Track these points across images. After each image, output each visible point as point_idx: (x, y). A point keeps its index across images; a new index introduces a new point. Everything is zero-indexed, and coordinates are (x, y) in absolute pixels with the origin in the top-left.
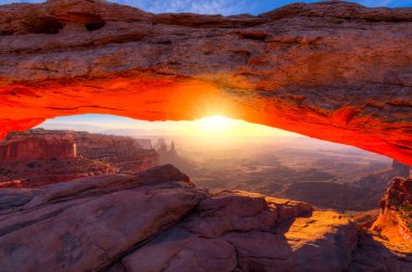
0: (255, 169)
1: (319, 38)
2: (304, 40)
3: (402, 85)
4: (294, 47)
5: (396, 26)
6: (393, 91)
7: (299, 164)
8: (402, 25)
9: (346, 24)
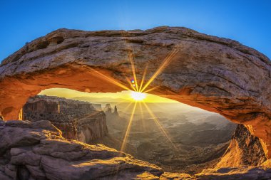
0: (172, 125)
1: (172, 44)
2: (164, 45)
3: (214, 75)
4: (158, 48)
5: (209, 43)
6: (210, 78)
7: (198, 121)
8: (212, 43)
9: (188, 39)
